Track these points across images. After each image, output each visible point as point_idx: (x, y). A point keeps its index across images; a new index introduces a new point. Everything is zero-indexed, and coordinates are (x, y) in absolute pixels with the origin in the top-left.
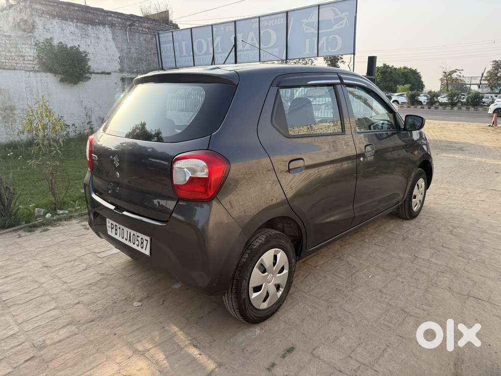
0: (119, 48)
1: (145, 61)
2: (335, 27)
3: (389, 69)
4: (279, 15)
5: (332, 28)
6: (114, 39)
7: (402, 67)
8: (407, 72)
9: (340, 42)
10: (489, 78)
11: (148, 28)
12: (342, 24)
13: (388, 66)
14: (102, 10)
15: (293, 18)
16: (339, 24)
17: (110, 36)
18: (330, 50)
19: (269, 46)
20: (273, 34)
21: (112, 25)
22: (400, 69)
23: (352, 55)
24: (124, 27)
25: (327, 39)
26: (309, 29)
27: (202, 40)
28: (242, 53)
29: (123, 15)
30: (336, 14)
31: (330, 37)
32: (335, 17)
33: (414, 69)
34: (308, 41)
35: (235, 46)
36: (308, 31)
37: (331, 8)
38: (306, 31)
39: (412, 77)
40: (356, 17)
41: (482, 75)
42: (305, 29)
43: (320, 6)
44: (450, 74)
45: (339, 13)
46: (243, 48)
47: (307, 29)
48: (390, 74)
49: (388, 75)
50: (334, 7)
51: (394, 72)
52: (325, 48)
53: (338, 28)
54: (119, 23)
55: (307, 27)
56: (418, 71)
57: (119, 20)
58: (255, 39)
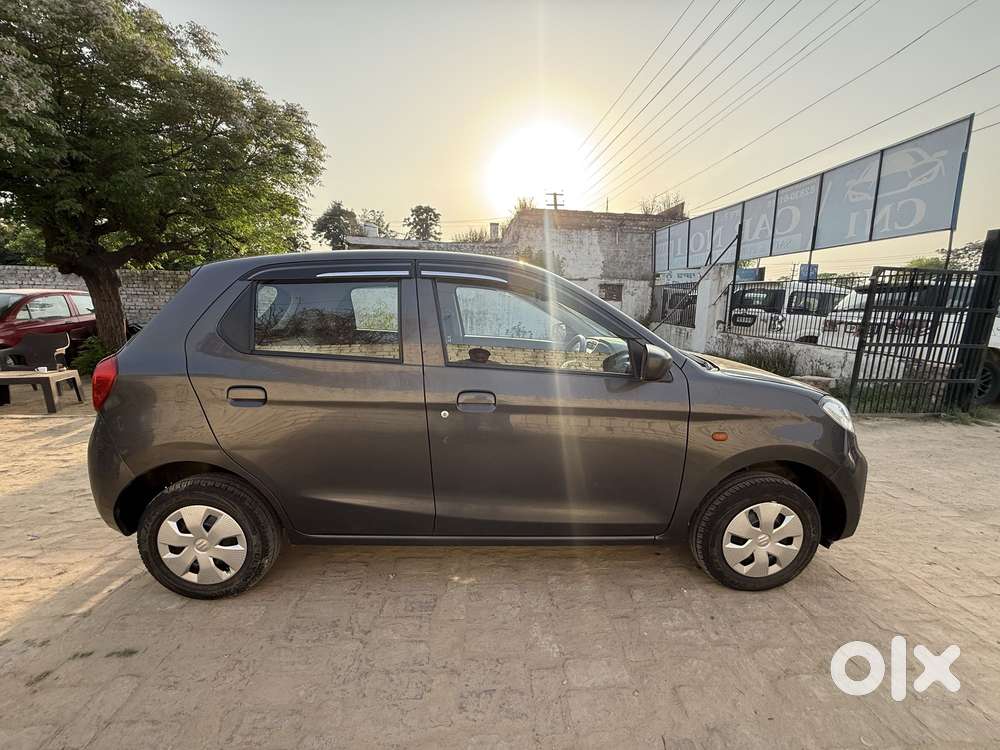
0: (603, 251)
1: (636, 265)
2: (913, 184)
4: (809, 182)
5: (906, 187)
6: (599, 242)
9: (921, 208)
11: (646, 227)
12: (928, 177)
14: (591, 213)
15: (830, 183)
16: (923, 176)
17: (595, 240)
18: (897, 226)
19: (789, 231)
20: (796, 212)
21: (600, 228)
23: (949, 232)
24: (613, 230)
25: (894, 208)
26: (859, 196)
27: (701, 234)
28: (747, 245)
29: (615, 215)
30: (918, 159)
31: (900, 203)
32: (915, 166)
34: (854, 216)
35: (739, 237)
36: (856, 199)
37: (909, 151)
38: (852, 200)
40: (965, 156)
42: (850, 197)
43: (885, 153)
45: (925, 155)
46: (750, 238)
47: (854, 196)
50: (916, 147)
52: (887, 223)
53: (920, 183)
54: (609, 224)
55: (854, 193)
57: (609, 221)
58: (767, 224)
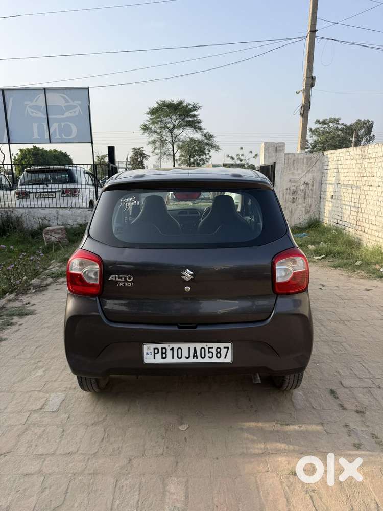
2: (67, 114)
3: (40, 151)
5: (63, 115)
7: (52, 149)
8: (59, 154)
9: (74, 129)
10: (132, 163)
12: (74, 112)
13: (39, 148)
15: (11, 99)
16: (71, 111)
18: (64, 136)
22: (50, 151)
23: (91, 144)
25: (60, 126)
26: (36, 113)
30: (67, 101)
31: (63, 124)
32: (66, 104)
33: (64, 152)
34: (35, 126)
36: (34, 115)
37: (61, 94)
38: (31, 115)
39: (63, 159)
40: (89, 107)
41: (127, 160)
42: (29, 112)
43: (46, 91)
44: (102, 159)
45: (70, 100)
47: (32, 113)
48: (41, 156)
49: (41, 158)
50: (64, 93)
51: (46, 155)
52: (58, 134)
53: (70, 115)
55: (32, 110)
56: (68, 154)
